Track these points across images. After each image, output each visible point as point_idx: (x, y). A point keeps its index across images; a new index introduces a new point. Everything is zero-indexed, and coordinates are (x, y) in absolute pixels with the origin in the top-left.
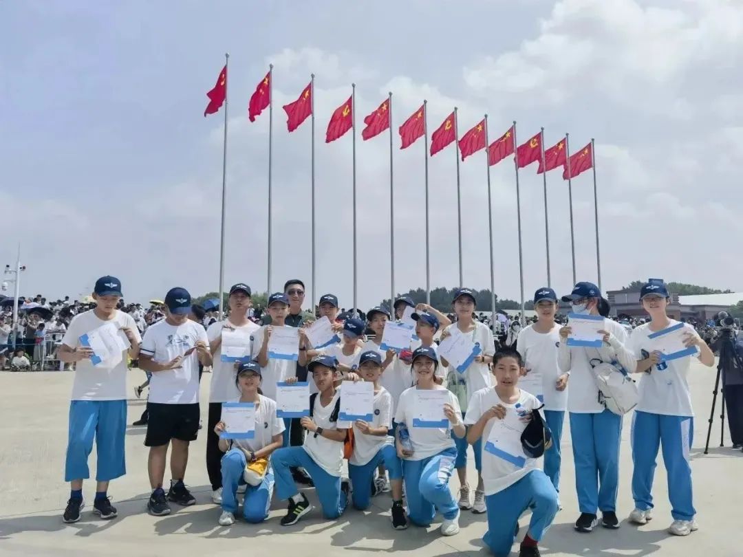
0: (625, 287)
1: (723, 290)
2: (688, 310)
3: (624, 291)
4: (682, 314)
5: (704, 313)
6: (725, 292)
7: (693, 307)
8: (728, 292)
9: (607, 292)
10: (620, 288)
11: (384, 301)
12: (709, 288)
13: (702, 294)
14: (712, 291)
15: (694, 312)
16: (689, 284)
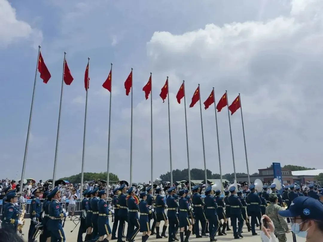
0: (268, 167)
1: (312, 168)
2: (296, 178)
3: (268, 169)
4: (294, 180)
5: (304, 179)
6: (313, 169)
7: (299, 176)
8: (314, 169)
9: (259, 170)
10: (266, 168)
11: (162, 175)
12: (305, 167)
13: (302, 170)
14: (307, 168)
15: (299, 179)
16: (296, 165)
